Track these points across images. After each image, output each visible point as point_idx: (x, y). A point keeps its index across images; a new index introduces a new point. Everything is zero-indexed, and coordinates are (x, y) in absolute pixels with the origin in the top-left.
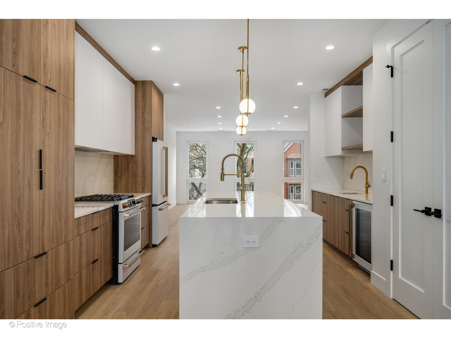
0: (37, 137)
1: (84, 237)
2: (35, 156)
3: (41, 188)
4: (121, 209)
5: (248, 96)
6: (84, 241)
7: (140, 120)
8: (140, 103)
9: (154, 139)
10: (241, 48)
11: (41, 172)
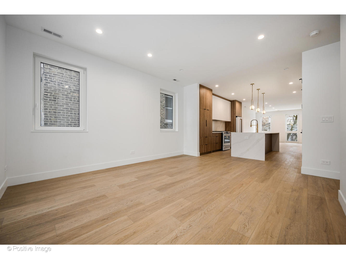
0: (206, 118)
1: (214, 137)
2: (206, 121)
3: (206, 126)
4: (223, 133)
5: (253, 105)
6: (214, 138)
7: (232, 111)
8: (232, 107)
9: (237, 117)
10: (258, 89)
11: (206, 124)
